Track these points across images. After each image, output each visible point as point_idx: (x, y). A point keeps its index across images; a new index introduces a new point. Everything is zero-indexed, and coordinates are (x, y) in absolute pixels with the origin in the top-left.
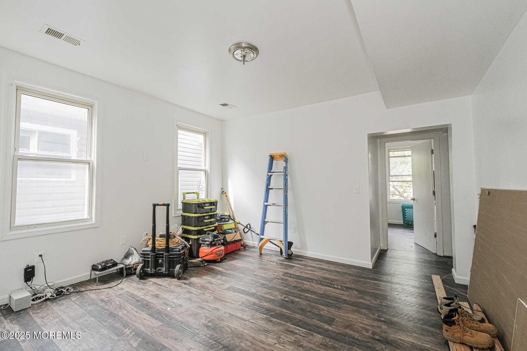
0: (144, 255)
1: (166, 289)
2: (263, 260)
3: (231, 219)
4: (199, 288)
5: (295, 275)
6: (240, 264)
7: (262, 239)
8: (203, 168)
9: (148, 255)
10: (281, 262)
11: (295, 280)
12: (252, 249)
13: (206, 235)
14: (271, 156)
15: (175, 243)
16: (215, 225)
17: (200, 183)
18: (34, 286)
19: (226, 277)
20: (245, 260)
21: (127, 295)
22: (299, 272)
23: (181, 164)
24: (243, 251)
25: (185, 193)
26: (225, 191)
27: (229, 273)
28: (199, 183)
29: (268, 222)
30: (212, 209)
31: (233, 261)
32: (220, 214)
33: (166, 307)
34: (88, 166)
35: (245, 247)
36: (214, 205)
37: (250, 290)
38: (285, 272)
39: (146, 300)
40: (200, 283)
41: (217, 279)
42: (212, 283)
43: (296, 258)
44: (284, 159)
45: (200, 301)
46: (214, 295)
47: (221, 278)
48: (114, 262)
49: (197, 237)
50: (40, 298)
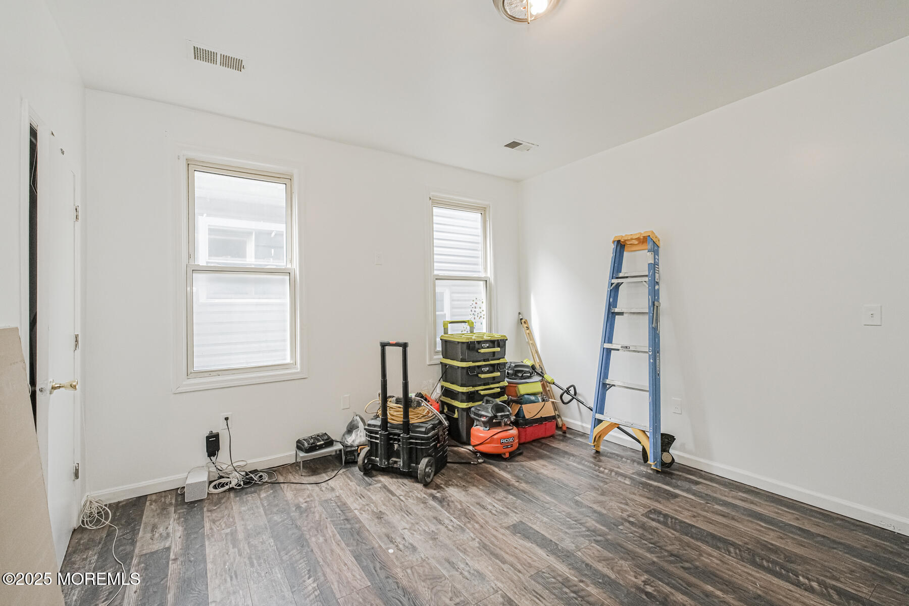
0: (370, 432)
1: (398, 504)
2: (601, 469)
3: (538, 374)
4: (458, 513)
5: (676, 519)
6: (548, 470)
7: (600, 421)
8: (482, 275)
9: (377, 433)
10: (644, 480)
11: (677, 534)
12: (579, 439)
13: (483, 404)
14: (619, 242)
15: (422, 416)
16: (502, 384)
17: (476, 303)
18: (220, 464)
19: (514, 495)
20: (560, 461)
21: (336, 503)
22: (690, 513)
23: (439, 268)
24: (559, 440)
25: (448, 321)
26: (525, 318)
27: (522, 488)
28: (474, 303)
29: (614, 385)
30: (496, 354)
31: (534, 460)
32: (515, 363)
33: (388, 546)
34: (288, 277)
35: (565, 432)
36: (499, 346)
37: (562, 540)
38: (652, 507)
39: (360, 522)
40: (461, 502)
41: (497, 498)
42: (484, 508)
43: (684, 475)
44: (650, 245)
45: (451, 546)
46: (483, 538)
47: (505, 497)
48: (328, 439)
49: (467, 405)
50: (223, 486)
